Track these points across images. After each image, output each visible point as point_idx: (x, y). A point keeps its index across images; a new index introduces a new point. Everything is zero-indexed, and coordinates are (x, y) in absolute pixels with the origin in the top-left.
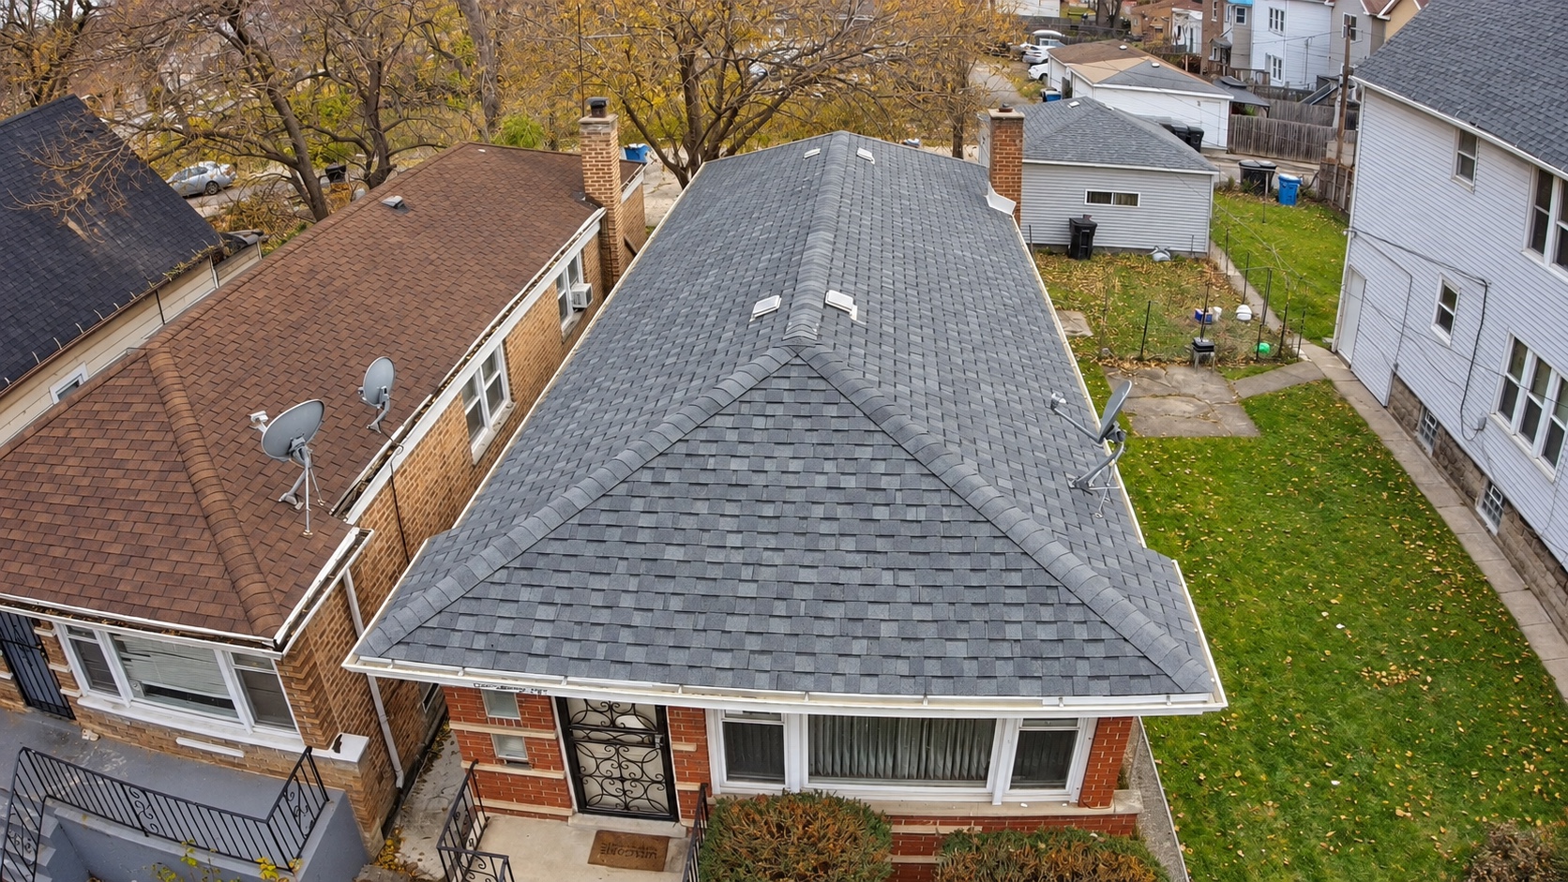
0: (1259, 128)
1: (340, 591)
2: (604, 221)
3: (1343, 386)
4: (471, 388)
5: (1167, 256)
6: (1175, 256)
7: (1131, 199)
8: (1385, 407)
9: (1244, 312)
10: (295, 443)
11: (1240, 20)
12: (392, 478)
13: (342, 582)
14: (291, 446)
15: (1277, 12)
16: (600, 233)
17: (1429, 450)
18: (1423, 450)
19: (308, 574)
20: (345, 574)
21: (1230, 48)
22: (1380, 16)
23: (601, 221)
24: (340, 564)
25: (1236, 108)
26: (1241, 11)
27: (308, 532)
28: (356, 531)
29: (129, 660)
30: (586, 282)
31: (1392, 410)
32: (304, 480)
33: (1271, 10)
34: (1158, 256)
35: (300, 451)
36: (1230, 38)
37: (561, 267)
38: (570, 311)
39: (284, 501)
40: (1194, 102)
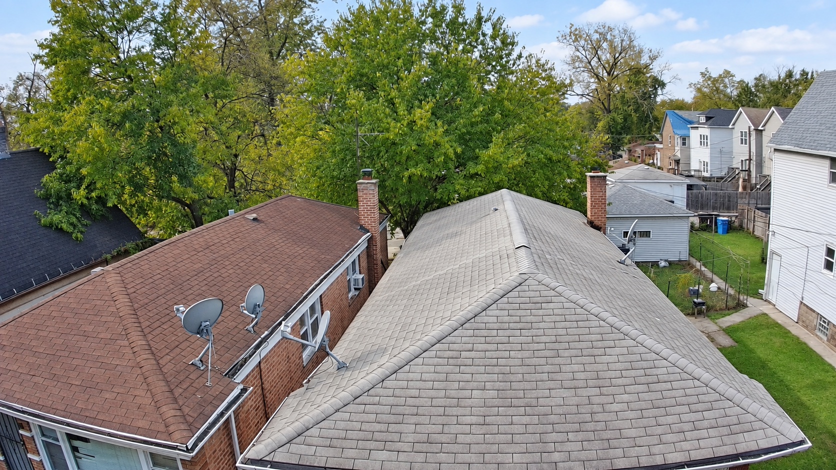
0: (702, 197)
1: (226, 427)
2: (370, 240)
3: (774, 315)
4: (302, 321)
5: (667, 264)
6: (670, 263)
7: (646, 234)
8: (797, 323)
9: (713, 287)
10: (204, 324)
11: (684, 144)
12: (260, 362)
13: (228, 421)
14: (201, 325)
15: (704, 136)
16: (367, 247)
17: (825, 338)
18: (821, 339)
19: (209, 408)
20: (230, 415)
21: (679, 160)
22: (760, 128)
23: (368, 240)
24: (227, 408)
25: (690, 187)
26: (684, 139)
27: (208, 384)
28: (241, 387)
29: (80, 458)
30: (360, 273)
31: (800, 323)
32: (209, 348)
33: (701, 135)
34: (663, 264)
35: (207, 330)
36: (678, 154)
37: (348, 262)
38: (353, 289)
39: (192, 364)
40: (668, 186)
